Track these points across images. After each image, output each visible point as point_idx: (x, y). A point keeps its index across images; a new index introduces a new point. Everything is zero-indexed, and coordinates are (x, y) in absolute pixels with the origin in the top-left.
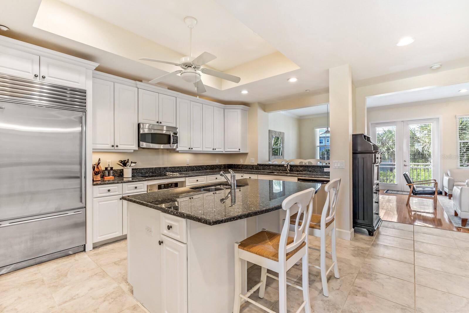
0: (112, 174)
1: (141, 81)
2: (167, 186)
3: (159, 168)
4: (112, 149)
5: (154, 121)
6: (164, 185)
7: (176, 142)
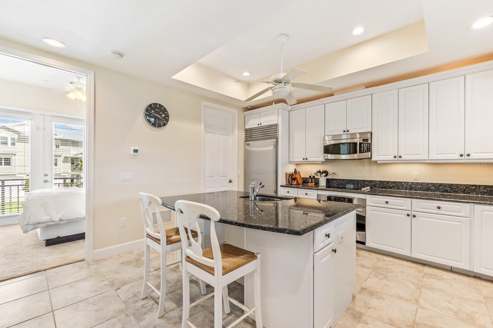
0: (313, 182)
1: (332, 95)
2: (337, 199)
3: (363, 180)
4: (304, 162)
5: (340, 131)
6: (335, 197)
7: (368, 150)
